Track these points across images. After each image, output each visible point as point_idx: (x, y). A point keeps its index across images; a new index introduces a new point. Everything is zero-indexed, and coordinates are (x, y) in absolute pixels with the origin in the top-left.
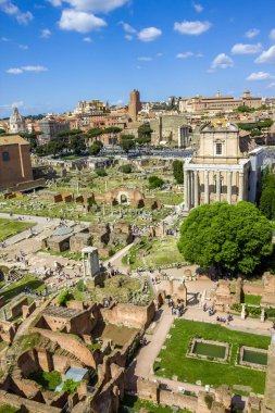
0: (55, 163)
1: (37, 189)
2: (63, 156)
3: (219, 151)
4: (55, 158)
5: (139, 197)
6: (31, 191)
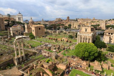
0: (50, 31)
1: (45, 36)
3: (86, 31)
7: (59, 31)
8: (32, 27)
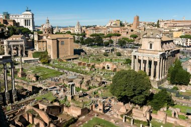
0: (88, 48)
1: (73, 59)
2: (92, 45)
3: (151, 47)
4: (88, 46)
5: (115, 67)
6: (70, 59)
7: (107, 48)
8: (47, 40)
